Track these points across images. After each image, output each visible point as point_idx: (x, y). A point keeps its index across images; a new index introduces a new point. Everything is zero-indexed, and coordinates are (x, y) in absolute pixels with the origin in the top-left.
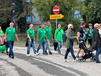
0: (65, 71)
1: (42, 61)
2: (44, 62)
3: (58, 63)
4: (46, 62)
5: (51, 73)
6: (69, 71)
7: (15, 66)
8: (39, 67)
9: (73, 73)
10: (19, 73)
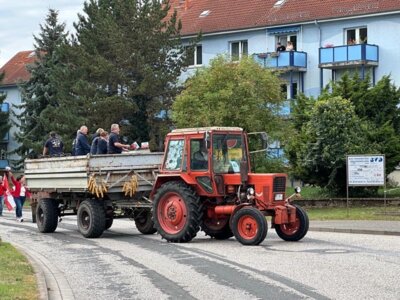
0: (259, 281)
1: (201, 256)
2: (207, 257)
3: (240, 262)
4: (211, 259)
5: (227, 284)
6: (267, 280)
7: (142, 266)
8: (197, 270)
9: (278, 284)
10: (153, 282)
